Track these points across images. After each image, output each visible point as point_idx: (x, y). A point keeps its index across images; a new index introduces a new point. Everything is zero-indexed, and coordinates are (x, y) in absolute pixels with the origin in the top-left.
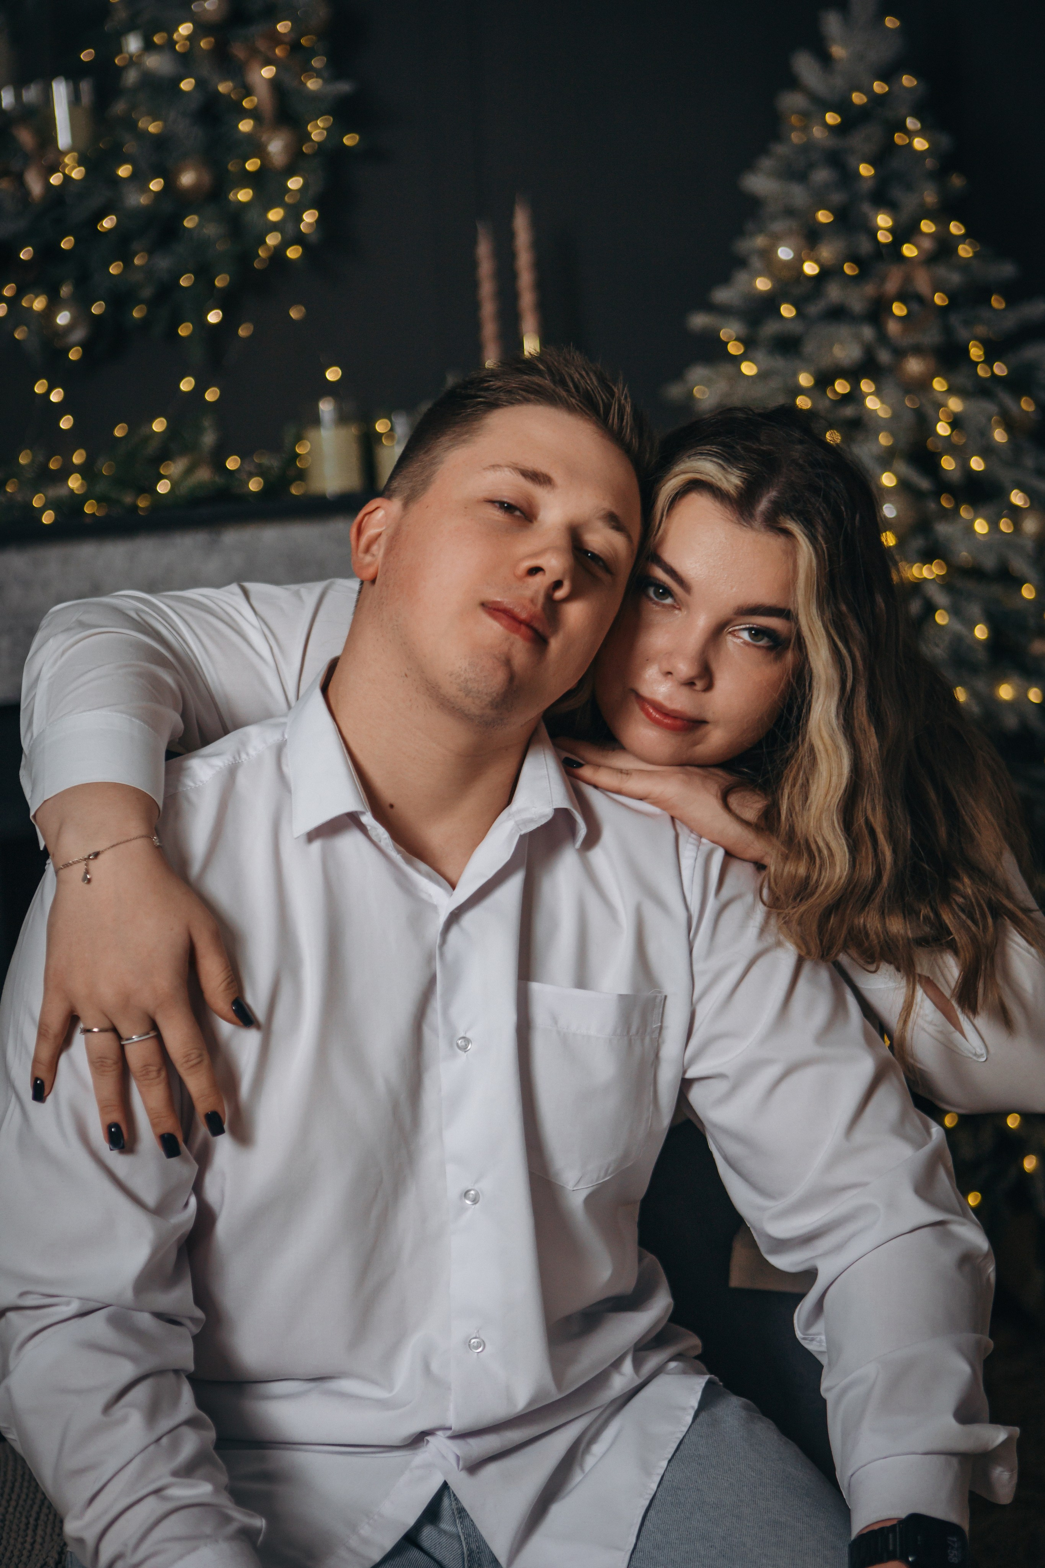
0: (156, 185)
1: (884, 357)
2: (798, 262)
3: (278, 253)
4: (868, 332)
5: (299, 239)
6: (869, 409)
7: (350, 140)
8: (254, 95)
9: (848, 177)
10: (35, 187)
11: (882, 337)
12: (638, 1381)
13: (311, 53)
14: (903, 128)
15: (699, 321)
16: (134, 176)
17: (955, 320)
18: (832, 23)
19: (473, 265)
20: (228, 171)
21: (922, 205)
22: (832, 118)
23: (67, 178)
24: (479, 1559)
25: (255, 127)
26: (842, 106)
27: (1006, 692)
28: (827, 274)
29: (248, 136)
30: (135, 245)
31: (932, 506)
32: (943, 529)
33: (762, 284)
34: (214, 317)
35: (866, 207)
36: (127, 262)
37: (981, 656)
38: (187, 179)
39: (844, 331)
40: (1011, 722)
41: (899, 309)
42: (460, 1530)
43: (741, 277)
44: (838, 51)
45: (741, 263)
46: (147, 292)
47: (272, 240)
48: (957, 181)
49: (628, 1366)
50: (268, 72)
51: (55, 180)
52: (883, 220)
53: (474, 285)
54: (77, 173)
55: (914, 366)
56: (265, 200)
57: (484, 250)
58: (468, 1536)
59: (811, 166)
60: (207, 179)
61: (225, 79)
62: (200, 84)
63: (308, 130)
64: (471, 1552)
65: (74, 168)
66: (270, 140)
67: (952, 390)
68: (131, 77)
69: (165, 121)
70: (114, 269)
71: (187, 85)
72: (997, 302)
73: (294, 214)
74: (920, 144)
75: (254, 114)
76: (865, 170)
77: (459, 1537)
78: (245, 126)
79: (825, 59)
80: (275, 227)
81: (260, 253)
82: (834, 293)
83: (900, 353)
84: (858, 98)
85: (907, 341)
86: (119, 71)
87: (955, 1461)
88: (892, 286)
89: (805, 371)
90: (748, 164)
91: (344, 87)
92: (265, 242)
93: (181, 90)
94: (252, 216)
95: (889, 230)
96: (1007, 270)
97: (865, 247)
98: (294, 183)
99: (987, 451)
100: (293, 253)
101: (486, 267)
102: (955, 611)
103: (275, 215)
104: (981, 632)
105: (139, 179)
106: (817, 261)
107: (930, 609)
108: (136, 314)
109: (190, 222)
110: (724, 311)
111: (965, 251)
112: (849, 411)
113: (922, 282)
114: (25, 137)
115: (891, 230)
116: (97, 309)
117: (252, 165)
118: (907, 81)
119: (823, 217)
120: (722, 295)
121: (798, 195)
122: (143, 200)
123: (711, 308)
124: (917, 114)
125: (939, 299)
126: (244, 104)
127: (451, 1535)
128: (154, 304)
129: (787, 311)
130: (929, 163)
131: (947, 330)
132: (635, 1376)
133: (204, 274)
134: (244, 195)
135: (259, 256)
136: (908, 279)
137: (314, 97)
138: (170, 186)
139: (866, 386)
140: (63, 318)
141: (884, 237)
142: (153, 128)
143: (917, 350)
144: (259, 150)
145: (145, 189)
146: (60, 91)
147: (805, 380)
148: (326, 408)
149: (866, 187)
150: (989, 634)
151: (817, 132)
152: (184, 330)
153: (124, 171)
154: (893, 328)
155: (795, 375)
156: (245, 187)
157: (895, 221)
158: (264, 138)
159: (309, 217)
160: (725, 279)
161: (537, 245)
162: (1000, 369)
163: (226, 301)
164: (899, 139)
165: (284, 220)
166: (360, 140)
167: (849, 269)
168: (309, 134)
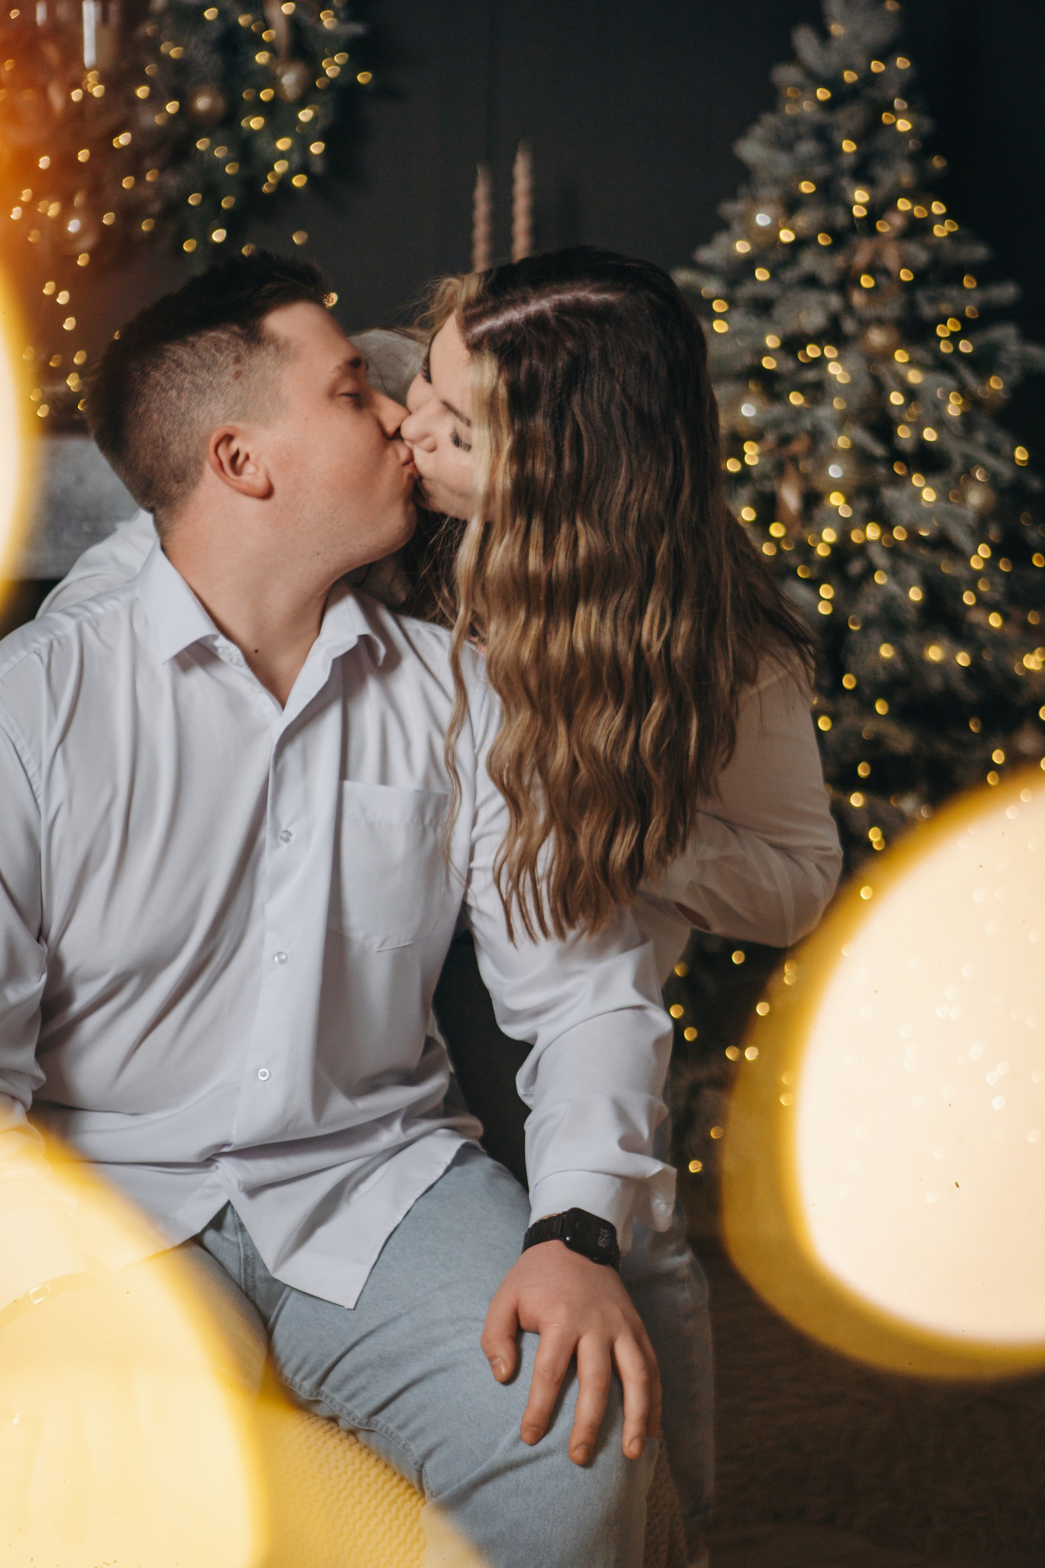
0: (171, 107)
1: (849, 326)
2: (774, 229)
3: (284, 181)
4: (835, 301)
5: (304, 169)
6: (830, 373)
7: (363, 78)
8: (271, 29)
9: (832, 152)
10: (57, 99)
11: (848, 307)
12: (404, 1139)
14: (890, 108)
15: (682, 277)
16: (151, 97)
17: (921, 296)
18: (834, 2)
19: (471, 206)
20: (242, 98)
21: (898, 184)
22: (822, 94)
23: (87, 95)
24: (254, 1263)
25: (271, 59)
26: (834, 83)
27: (934, 654)
28: (802, 243)
29: (264, 68)
30: (147, 163)
31: (882, 471)
32: (890, 495)
33: (742, 247)
34: (218, 236)
35: (845, 182)
36: (139, 178)
37: (911, 616)
38: (202, 103)
39: (813, 298)
40: (936, 682)
41: (866, 281)
42: (240, 1240)
43: (722, 240)
44: (836, 29)
45: (723, 225)
46: (156, 207)
47: (280, 167)
48: (938, 163)
49: (397, 1126)
50: (287, 9)
51: (76, 95)
52: (861, 196)
53: (470, 225)
54: (97, 91)
55: (877, 337)
56: (275, 130)
57: (481, 193)
58: (245, 1245)
59: (798, 138)
60: (221, 104)
61: (245, 12)
62: (222, 14)
63: (322, 65)
64: (246, 1258)
65: (95, 85)
66: (283, 73)
67: (912, 363)
69: (186, 48)
70: (127, 183)
71: (210, 14)
72: (968, 282)
73: (302, 144)
74: (903, 125)
75: (270, 47)
76: (848, 146)
77: (239, 1245)
78: (261, 58)
79: (824, 35)
80: (282, 155)
81: (269, 178)
82: (808, 262)
83: (865, 324)
84: (849, 77)
85: (871, 312)
87: (618, 1182)
88: (861, 258)
89: (772, 333)
90: (741, 132)
91: (357, 29)
92: (273, 169)
93: (204, 18)
94: (261, 143)
95: (865, 205)
96: (979, 252)
97: (841, 219)
98: (305, 115)
99: (940, 424)
100: (298, 181)
101: (481, 210)
102: (894, 573)
103: (283, 144)
104: (915, 594)
105: (156, 100)
106: (792, 229)
107: (871, 569)
108: (145, 227)
109: (201, 145)
110: (707, 270)
111: (940, 231)
112: (811, 376)
113: (891, 257)
115: (866, 205)
116: (108, 219)
117: (266, 95)
118: (902, 63)
119: (807, 187)
120: (705, 255)
121: (783, 163)
122: (158, 120)
123: (694, 266)
124: (905, 95)
125: (905, 275)
126: (263, 36)
127: (232, 1243)
128: (162, 218)
129: (762, 274)
130: (911, 144)
131: (912, 305)
132: (402, 1135)
133: (212, 193)
134: (256, 123)
135: (267, 181)
136: (877, 254)
137: (330, 37)
138: (186, 108)
139: (830, 352)
140: (74, 226)
141: (859, 212)
142: (174, 53)
143: (879, 322)
144: (274, 82)
145: (161, 109)
147: (772, 341)
149: (847, 162)
150: (923, 596)
151: (807, 106)
152: (188, 246)
153: (142, 92)
154: (857, 298)
155: (763, 336)
156: (257, 116)
157: (871, 196)
158: (279, 71)
159: (316, 148)
160: (707, 240)
161: (535, 192)
162: (965, 347)
163: (231, 222)
164: (886, 118)
165: (291, 150)
166: (373, 78)
167: (823, 240)
168: (324, 71)
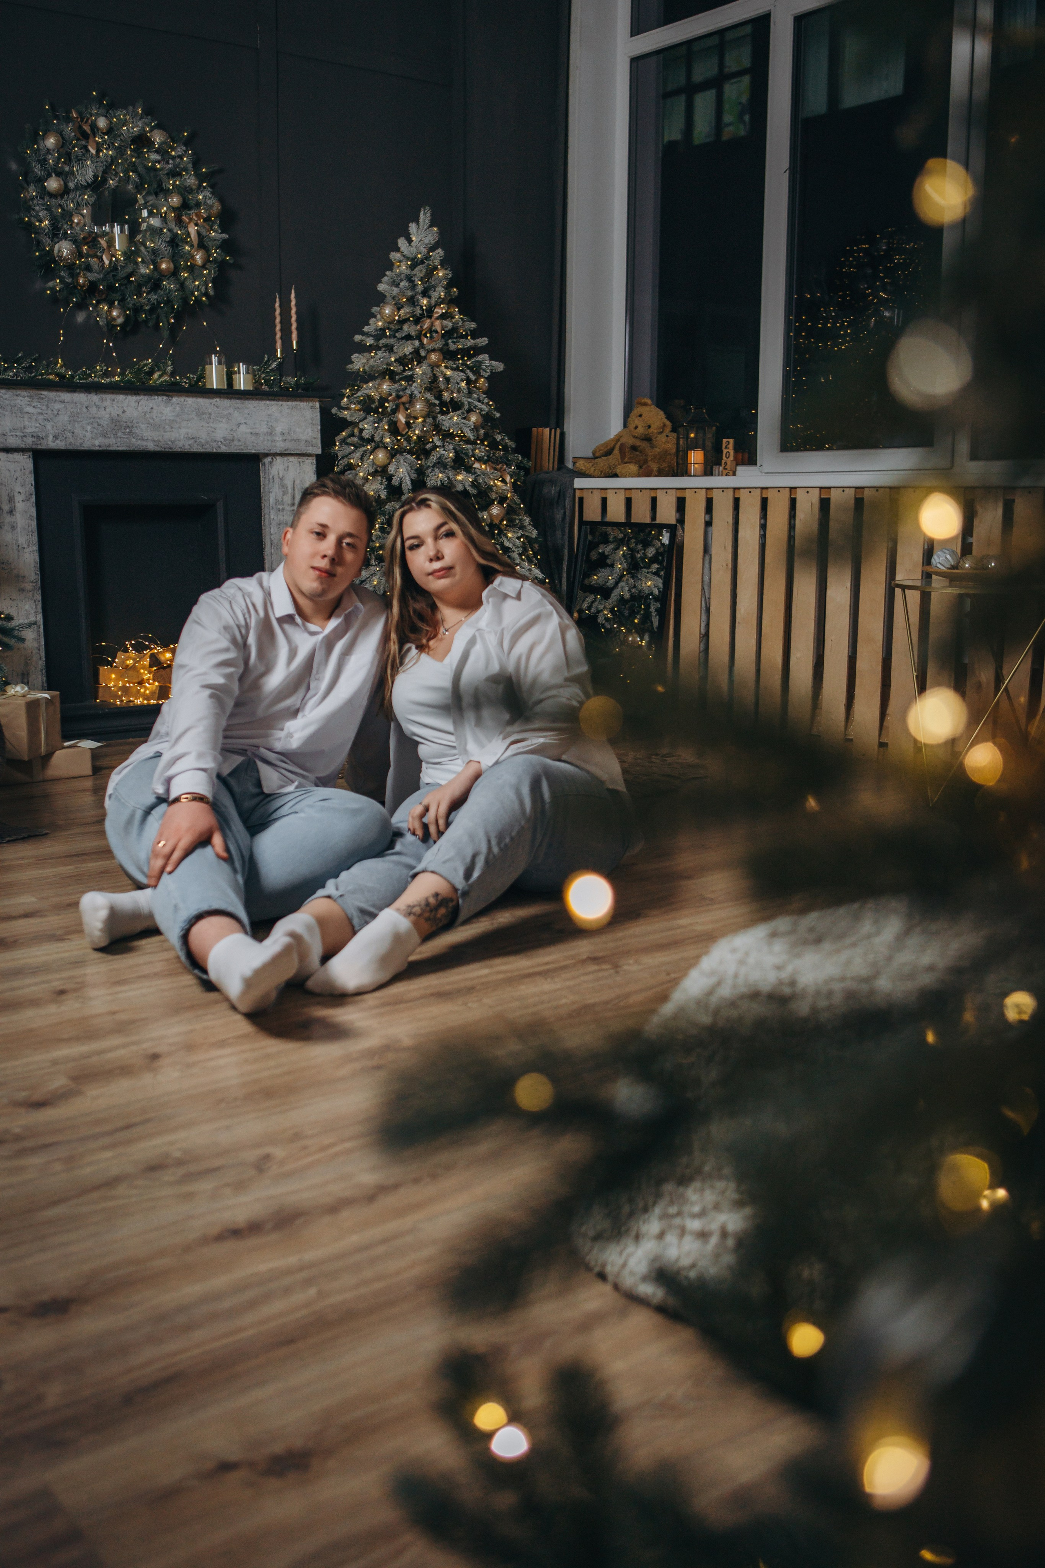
0: (151, 267)
1: (423, 353)
2: (392, 316)
3: (198, 299)
4: (417, 343)
5: (206, 294)
6: (417, 371)
7: (228, 258)
8: (190, 237)
9: (414, 286)
10: (106, 261)
11: (422, 345)
13: (214, 223)
15: (358, 338)
16: (143, 263)
17: (450, 341)
18: (413, 227)
20: (180, 264)
22: (409, 263)
23: (118, 260)
25: (191, 248)
26: (414, 259)
27: (459, 477)
28: (403, 320)
29: (188, 253)
30: (144, 289)
31: (438, 409)
33: (380, 324)
35: (419, 297)
36: (140, 295)
38: (164, 266)
39: (408, 342)
41: (428, 335)
43: (372, 321)
44: (414, 239)
45: (373, 316)
46: (147, 308)
47: (196, 293)
48: (455, 291)
50: (196, 228)
51: (114, 260)
52: (426, 302)
54: (122, 258)
55: (433, 357)
56: (193, 278)
57: (278, 305)
59: (400, 280)
60: (171, 267)
61: (179, 229)
63: (211, 252)
65: (121, 256)
66: (196, 255)
67: (447, 368)
68: (144, 226)
70: (135, 297)
71: (165, 230)
73: (205, 284)
74: (441, 275)
75: (190, 244)
78: (187, 248)
79: (410, 241)
80: (197, 288)
81: (192, 297)
82: (406, 328)
83: (429, 352)
84: (420, 257)
85: (431, 347)
86: (140, 224)
88: (427, 326)
89: (394, 357)
91: (225, 236)
92: (193, 294)
93: (163, 232)
94: (188, 283)
97: (418, 312)
98: (205, 272)
99: (459, 391)
100: (204, 299)
101: (278, 311)
102: (443, 447)
103: (197, 284)
106: (399, 315)
108: (143, 316)
109: (164, 283)
110: (367, 334)
113: (438, 325)
114: (103, 242)
116: (128, 312)
117: (189, 263)
118: (440, 252)
119: (404, 300)
120: (366, 328)
121: (395, 291)
122: (147, 272)
123: (363, 334)
125: (444, 332)
126: (187, 239)
128: (150, 313)
131: (447, 345)
133: (169, 303)
134: (186, 275)
136: (432, 324)
137: (214, 240)
138: (157, 267)
139: (416, 364)
142: (152, 245)
143: (434, 351)
144: (192, 258)
146: (117, 229)
147: (393, 360)
148: (214, 359)
149: (420, 289)
150: (455, 456)
151: (403, 268)
152: (161, 324)
153: (139, 260)
154: (425, 342)
155: (390, 359)
156: (186, 272)
158: (194, 254)
159: (211, 285)
160: (366, 322)
162: (469, 363)
166: (232, 259)
167: (411, 319)
168: (212, 254)
